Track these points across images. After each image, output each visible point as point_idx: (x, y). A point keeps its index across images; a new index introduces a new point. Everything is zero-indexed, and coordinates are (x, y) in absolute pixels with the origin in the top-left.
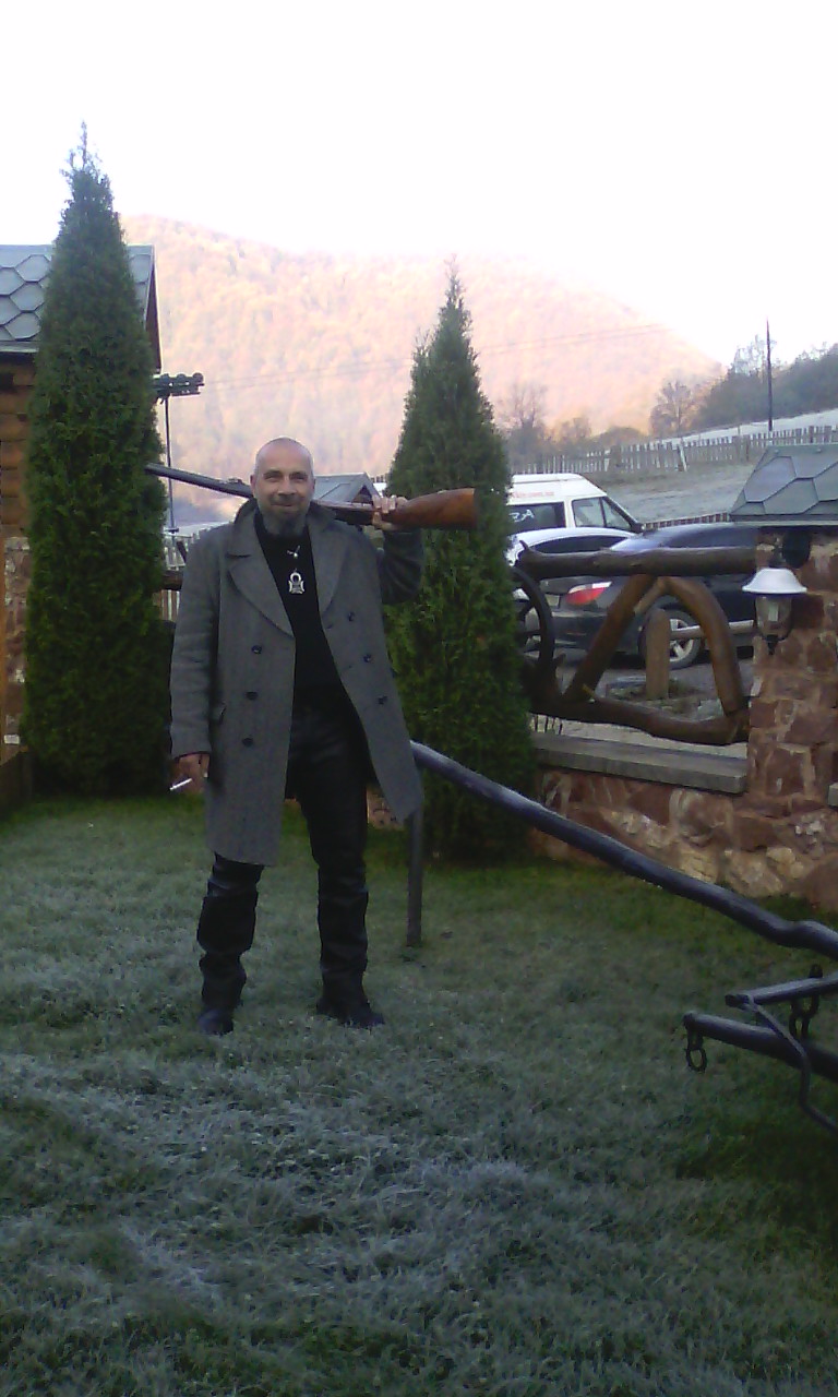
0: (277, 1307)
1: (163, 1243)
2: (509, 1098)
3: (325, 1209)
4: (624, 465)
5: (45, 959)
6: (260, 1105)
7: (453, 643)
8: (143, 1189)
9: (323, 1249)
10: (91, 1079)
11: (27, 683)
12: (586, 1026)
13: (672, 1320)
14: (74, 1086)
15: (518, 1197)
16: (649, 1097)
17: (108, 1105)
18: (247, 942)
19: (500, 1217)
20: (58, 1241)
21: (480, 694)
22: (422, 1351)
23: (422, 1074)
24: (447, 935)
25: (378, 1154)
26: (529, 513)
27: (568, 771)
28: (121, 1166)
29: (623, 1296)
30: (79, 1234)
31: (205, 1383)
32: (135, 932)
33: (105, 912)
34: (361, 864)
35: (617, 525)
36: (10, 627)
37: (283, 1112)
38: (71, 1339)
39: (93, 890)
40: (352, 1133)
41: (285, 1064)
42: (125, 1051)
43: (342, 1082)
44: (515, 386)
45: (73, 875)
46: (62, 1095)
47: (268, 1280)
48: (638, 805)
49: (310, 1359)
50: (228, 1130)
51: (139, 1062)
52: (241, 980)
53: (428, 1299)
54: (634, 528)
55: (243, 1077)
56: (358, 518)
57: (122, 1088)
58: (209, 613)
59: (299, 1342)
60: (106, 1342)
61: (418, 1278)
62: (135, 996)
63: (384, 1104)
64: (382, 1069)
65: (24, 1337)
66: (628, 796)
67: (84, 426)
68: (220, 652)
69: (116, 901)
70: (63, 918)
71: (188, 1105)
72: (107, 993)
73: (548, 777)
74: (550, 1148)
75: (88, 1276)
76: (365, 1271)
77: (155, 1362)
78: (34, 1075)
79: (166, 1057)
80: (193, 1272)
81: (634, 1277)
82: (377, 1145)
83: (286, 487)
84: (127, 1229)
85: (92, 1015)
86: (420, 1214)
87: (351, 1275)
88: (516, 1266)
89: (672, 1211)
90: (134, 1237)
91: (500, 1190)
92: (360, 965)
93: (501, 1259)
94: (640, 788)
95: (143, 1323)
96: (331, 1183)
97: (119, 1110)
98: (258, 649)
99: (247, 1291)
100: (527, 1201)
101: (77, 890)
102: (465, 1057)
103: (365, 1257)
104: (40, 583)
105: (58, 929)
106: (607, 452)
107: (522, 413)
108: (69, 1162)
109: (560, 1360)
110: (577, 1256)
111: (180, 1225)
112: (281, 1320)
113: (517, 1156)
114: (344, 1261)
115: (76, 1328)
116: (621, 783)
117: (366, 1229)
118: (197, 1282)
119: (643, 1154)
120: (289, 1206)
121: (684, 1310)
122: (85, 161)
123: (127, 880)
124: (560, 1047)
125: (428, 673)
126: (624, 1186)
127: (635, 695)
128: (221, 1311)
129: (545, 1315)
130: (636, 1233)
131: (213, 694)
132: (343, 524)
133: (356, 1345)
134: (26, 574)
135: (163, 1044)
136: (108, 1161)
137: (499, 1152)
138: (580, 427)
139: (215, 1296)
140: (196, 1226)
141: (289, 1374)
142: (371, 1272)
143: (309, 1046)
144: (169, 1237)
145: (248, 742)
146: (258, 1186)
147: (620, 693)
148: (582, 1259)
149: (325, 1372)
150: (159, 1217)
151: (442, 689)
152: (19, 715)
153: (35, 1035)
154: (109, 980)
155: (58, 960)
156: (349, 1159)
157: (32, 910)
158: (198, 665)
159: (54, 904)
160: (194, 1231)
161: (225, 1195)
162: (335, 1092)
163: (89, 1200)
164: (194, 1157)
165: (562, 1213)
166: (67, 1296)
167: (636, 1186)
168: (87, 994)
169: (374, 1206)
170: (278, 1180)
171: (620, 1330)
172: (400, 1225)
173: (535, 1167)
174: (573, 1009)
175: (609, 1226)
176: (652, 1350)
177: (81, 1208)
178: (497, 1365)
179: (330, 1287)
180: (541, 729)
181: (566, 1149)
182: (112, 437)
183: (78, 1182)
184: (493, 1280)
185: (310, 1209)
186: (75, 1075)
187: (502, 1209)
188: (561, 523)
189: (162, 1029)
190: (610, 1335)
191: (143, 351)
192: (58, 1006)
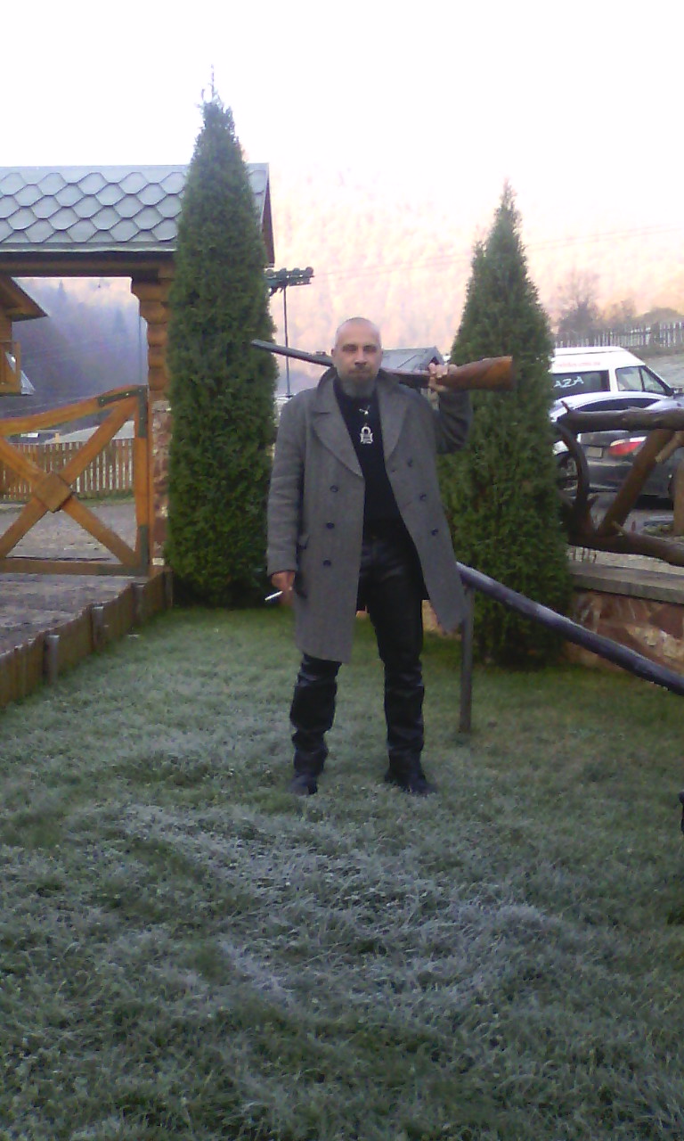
0: (337, 1010)
1: (252, 955)
2: (535, 855)
3: (380, 935)
4: (662, 339)
5: (175, 732)
6: (334, 852)
7: (502, 486)
8: (239, 913)
9: (378, 967)
10: (204, 826)
11: (169, 517)
12: (602, 801)
13: (655, 1037)
14: (191, 831)
15: (537, 934)
16: (652, 860)
17: (215, 847)
18: (328, 723)
19: (520, 949)
20: (170, 950)
21: (525, 528)
22: (449, 1050)
23: (464, 833)
24: (492, 725)
25: (425, 894)
26: (579, 379)
27: (600, 593)
28: (223, 894)
29: (616, 1016)
30: (189, 946)
31: (277, 1065)
32: (245, 713)
33: (223, 698)
34: (419, 664)
35: (653, 389)
36: (157, 473)
37: (352, 857)
38: (175, 1025)
39: (216, 680)
40: (405, 877)
41: (356, 821)
42: (232, 806)
43: (400, 837)
44: (572, 275)
45: (200, 668)
46: (181, 838)
47: (333, 989)
48: (657, 622)
49: (360, 1051)
50: (307, 870)
51: (242, 814)
52: (324, 754)
53: (458, 1009)
54: (668, 392)
55: (324, 828)
56: (417, 382)
57: (227, 833)
58: (297, 460)
59: (352, 1037)
60: (202, 1029)
61: (452, 993)
62: (242, 764)
63: (432, 856)
64: (433, 828)
65: (140, 1022)
66: (649, 614)
67: (213, 311)
68: (305, 491)
69: (232, 689)
70: (190, 701)
71: (278, 849)
72: (221, 760)
73: (582, 598)
74: (566, 896)
75: (191, 978)
76: (409, 985)
77: (240, 1046)
78: (159, 822)
79: (263, 811)
80: (274, 980)
81: (626, 1001)
82: (425, 887)
83: (360, 357)
84: (225, 944)
85: (208, 776)
86: (455, 944)
87: (398, 988)
88: (531, 988)
89: (661, 951)
90: (230, 950)
91: (521, 928)
92: (417, 746)
93: (518, 981)
94: (659, 607)
95: (231, 1016)
96: (386, 915)
97: (224, 851)
98: (335, 489)
99: (316, 996)
100: (543, 937)
101: (203, 679)
102: (500, 821)
103: (410, 975)
104: (179, 438)
105: (186, 709)
106: (648, 329)
107: (577, 297)
108: (183, 890)
109: (560, 1062)
110: (580, 983)
111: (266, 943)
112: (340, 1020)
113: (538, 902)
114: (393, 977)
115: (179, 1017)
116: (643, 603)
117: (413, 953)
118: (277, 988)
119: (643, 904)
120: (353, 930)
121: (664, 1029)
122: (213, 95)
123: (241, 673)
124: (580, 816)
125: (482, 511)
126: (624, 929)
127: (664, 532)
128: (294, 1010)
129: (550, 1027)
130: (631, 967)
131: (300, 526)
132: (405, 387)
133: (398, 1043)
134: (168, 431)
135: (263, 801)
136: (213, 890)
137: (523, 898)
138: (628, 309)
139: (290, 999)
140: (278, 944)
141: (343, 1061)
142: (413, 986)
143: (376, 807)
144: (257, 952)
145: (327, 563)
146: (328, 914)
147: (649, 529)
148: (585, 985)
149: (372, 1062)
150: (250, 935)
151: (493, 523)
152: (163, 543)
153: (164, 791)
154: (222, 751)
155: (184, 733)
156: (401, 896)
157: (167, 695)
158: (289, 501)
159: (185, 691)
160: (276, 948)
161: (302, 921)
162: (394, 845)
163: (197, 920)
164: (280, 889)
165: (569, 948)
166: (174, 992)
167: (633, 929)
168: (206, 760)
169: (419, 934)
170: (344, 911)
171: (610, 1042)
172: (439, 950)
173: (552, 911)
174: (593, 787)
175: (608, 959)
176: (635, 1060)
177: (191, 926)
178: (509, 1064)
179: (380, 996)
180: (578, 558)
181: (578, 897)
182: (234, 319)
183: (189, 905)
184: (510, 998)
185: (369, 936)
186: (192, 823)
187: (523, 943)
188: (606, 387)
189: (263, 790)
190: (602, 1046)
191: (259, 249)
192: (183, 768)
